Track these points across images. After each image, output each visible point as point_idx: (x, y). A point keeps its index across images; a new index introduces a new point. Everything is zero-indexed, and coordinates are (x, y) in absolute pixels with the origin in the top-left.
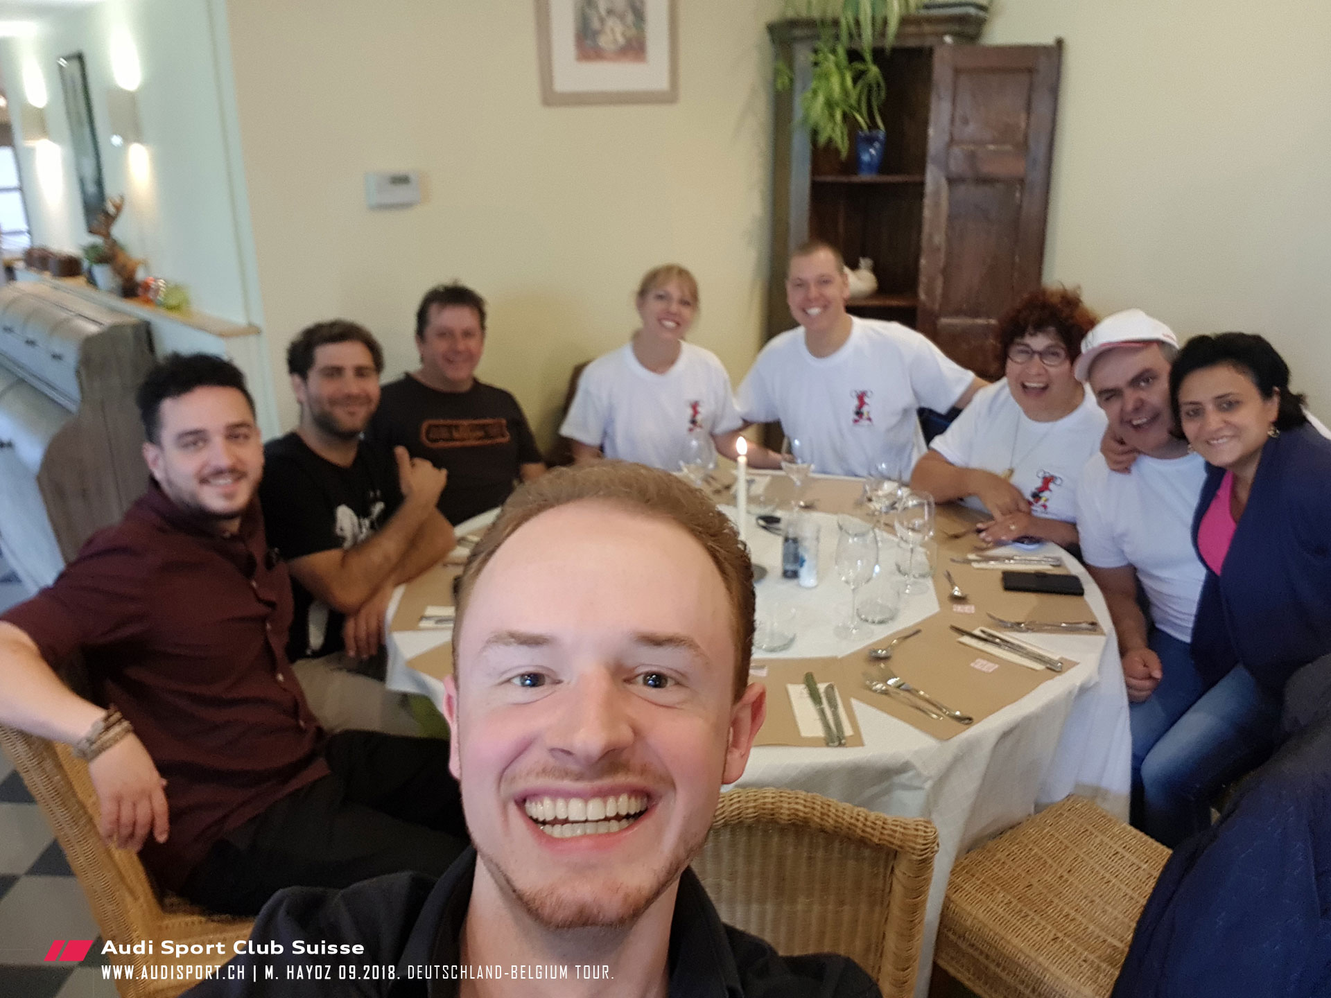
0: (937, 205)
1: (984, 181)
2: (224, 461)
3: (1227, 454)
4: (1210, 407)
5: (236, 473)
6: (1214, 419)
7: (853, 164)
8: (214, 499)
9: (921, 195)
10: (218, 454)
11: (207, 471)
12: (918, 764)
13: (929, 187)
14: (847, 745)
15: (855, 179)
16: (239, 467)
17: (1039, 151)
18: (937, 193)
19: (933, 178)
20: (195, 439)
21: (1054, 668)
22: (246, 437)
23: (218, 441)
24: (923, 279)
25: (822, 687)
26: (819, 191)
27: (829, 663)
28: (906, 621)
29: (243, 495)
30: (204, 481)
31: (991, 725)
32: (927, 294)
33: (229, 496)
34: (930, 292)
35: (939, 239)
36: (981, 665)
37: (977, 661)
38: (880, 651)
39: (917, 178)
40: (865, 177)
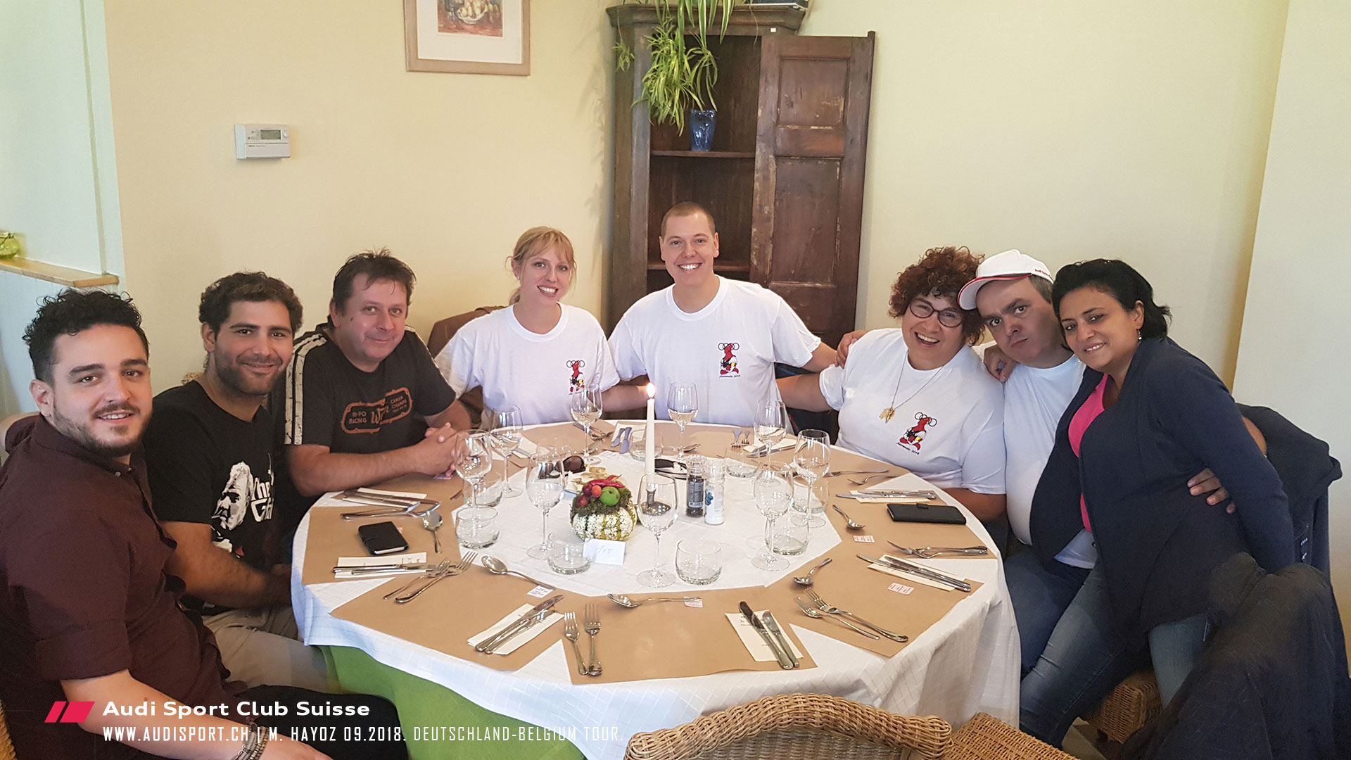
0: (766, 178)
1: (806, 158)
2: (120, 397)
3: (1102, 357)
4: (1081, 321)
5: (129, 408)
6: (1085, 331)
7: (688, 140)
8: (105, 434)
9: (752, 170)
10: (112, 389)
11: (100, 406)
12: (868, 682)
13: (759, 163)
14: (800, 667)
15: (690, 154)
16: (132, 403)
17: (857, 134)
18: (766, 168)
19: (762, 154)
20: (90, 374)
21: (964, 588)
22: (140, 373)
23: (113, 375)
24: (755, 246)
25: (759, 615)
26: (656, 163)
27: (759, 591)
28: (815, 552)
29: (134, 428)
30: (97, 416)
31: (925, 643)
32: (759, 261)
33: (121, 430)
34: (761, 259)
35: (768, 209)
36: (896, 587)
37: (893, 584)
38: (803, 580)
39: (748, 155)
40: (698, 152)
